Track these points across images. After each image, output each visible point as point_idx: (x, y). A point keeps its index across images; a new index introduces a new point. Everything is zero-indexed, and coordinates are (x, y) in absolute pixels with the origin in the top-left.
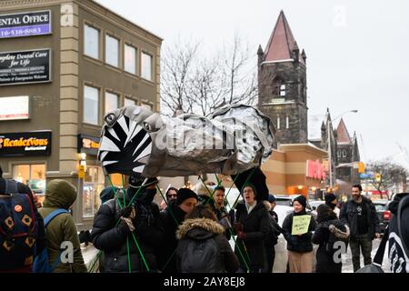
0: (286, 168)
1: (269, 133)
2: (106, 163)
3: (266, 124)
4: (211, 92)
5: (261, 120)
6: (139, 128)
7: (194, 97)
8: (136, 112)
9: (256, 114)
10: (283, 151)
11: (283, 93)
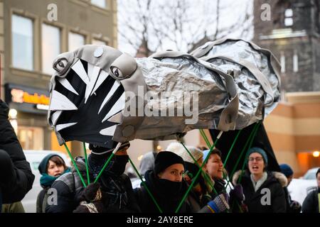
0: (295, 127)
1: (272, 72)
2: (60, 127)
3: (265, 60)
4: (188, 21)
5: (258, 56)
6: (104, 76)
7: (165, 30)
8: (97, 54)
9: (249, 49)
10: (290, 103)
11: (289, 22)
